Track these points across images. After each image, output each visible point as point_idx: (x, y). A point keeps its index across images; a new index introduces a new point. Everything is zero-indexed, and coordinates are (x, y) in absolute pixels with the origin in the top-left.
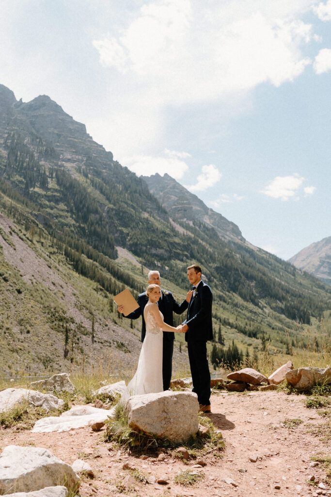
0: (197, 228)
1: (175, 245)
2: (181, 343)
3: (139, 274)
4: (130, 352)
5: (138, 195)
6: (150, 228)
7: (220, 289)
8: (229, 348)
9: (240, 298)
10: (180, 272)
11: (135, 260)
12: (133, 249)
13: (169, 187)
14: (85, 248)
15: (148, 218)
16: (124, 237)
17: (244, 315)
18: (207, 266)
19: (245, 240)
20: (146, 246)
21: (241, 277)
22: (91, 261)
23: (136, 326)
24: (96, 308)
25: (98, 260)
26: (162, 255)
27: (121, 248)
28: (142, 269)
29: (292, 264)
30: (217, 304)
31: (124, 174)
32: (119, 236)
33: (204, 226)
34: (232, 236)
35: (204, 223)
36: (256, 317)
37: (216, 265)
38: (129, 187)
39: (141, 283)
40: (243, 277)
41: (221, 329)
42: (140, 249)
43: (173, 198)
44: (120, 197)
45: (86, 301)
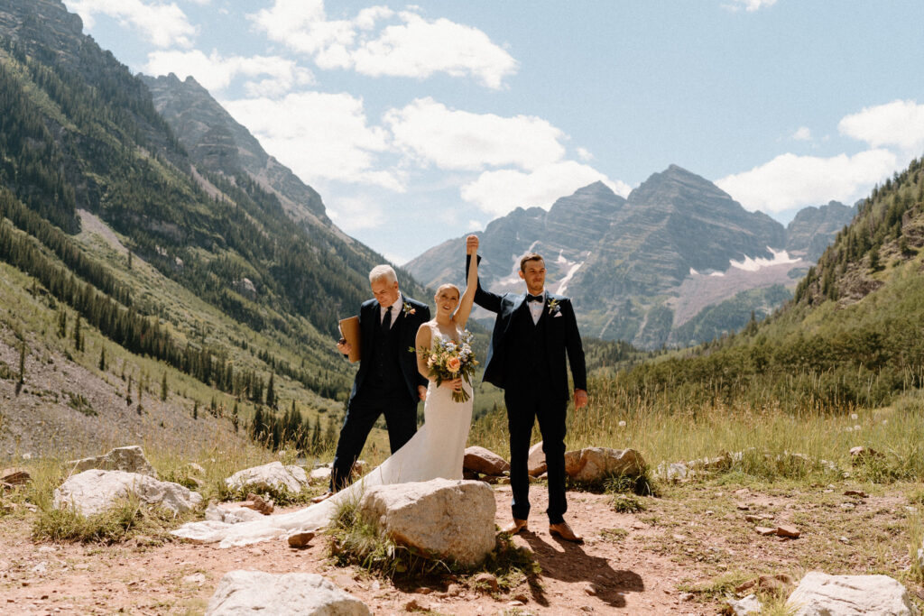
0: (244, 191)
1: (199, 219)
2: (196, 402)
3: (123, 267)
4: (96, 414)
5: (129, 112)
6: (150, 181)
7: (277, 308)
8: (287, 414)
9: (311, 326)
10: (204, 272)
11: (115, 241)
12: (114, 218)
13: (194, 105)
14: (11, 206)
15: (147, 161)
16: (97, 192)
17: (317, 357)
18: (257, 265)
19: (330, 222)
20: (140, 215)
21: (318, 290)
22: (23, 233)
23: (112, 367)
24: (31, 328)
25: (38, 233)
26: (171, 236)
27: (89, 214)
28: (130, 259)
29: (409, 273)
30: (270, 334)
31: (104, 67)
32: (85, 190)
33: (258, 188)
34: (308, 213)
35: (257, 183)
36: (337, 362)
37: (273, 264)
38: (114, 93)
39: (125, 285)
40: (322, 290)
41: (274, 379)
42: (129, 220)
43: (202, 127)
44: (93, 110)
45: (10, 312)
